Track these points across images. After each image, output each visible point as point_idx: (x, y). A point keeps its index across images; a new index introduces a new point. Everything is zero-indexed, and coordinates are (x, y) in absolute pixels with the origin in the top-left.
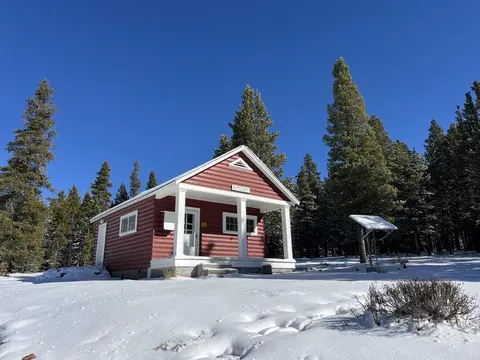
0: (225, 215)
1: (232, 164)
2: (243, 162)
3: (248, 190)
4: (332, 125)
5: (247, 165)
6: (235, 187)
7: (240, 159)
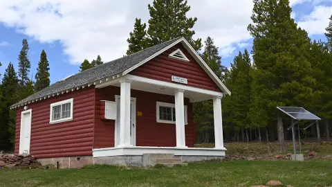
0: (159, 104)
1: (171, 55)
2: (182, 53)
3: (185, 81)
4: (256, 15)
5: (183, 55)
6: (174, 78)
7: (179, 50)
